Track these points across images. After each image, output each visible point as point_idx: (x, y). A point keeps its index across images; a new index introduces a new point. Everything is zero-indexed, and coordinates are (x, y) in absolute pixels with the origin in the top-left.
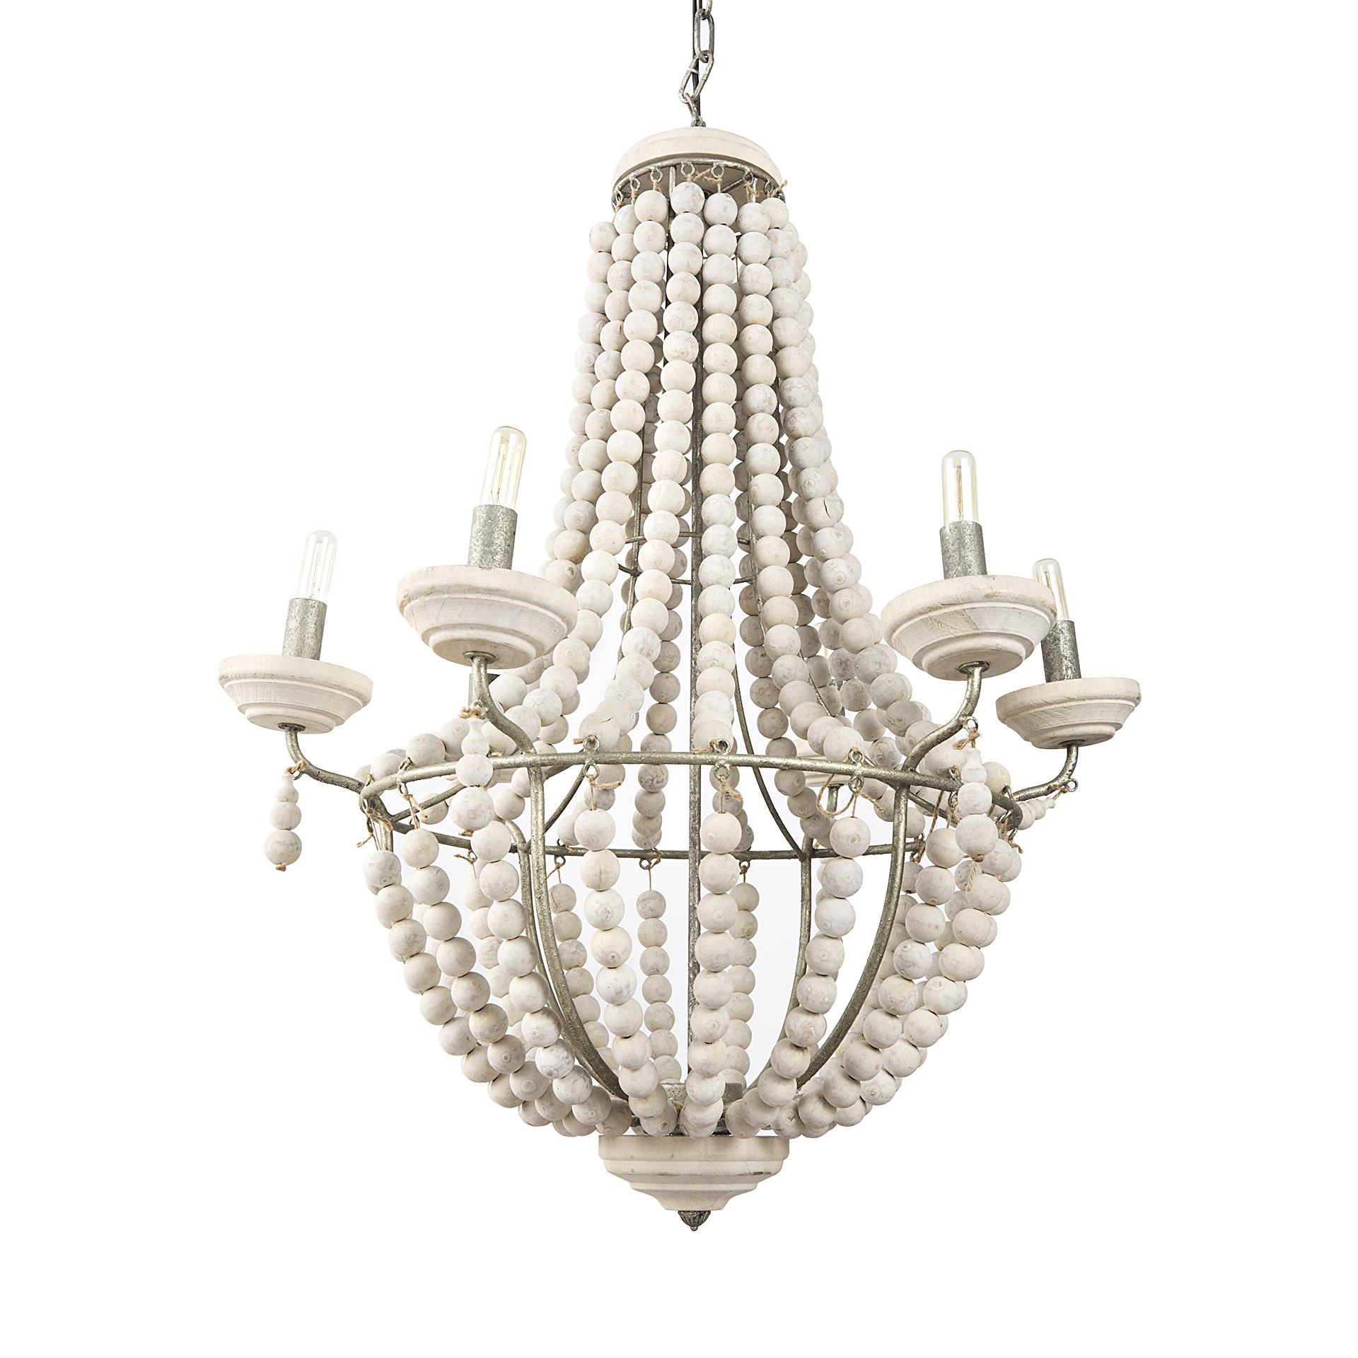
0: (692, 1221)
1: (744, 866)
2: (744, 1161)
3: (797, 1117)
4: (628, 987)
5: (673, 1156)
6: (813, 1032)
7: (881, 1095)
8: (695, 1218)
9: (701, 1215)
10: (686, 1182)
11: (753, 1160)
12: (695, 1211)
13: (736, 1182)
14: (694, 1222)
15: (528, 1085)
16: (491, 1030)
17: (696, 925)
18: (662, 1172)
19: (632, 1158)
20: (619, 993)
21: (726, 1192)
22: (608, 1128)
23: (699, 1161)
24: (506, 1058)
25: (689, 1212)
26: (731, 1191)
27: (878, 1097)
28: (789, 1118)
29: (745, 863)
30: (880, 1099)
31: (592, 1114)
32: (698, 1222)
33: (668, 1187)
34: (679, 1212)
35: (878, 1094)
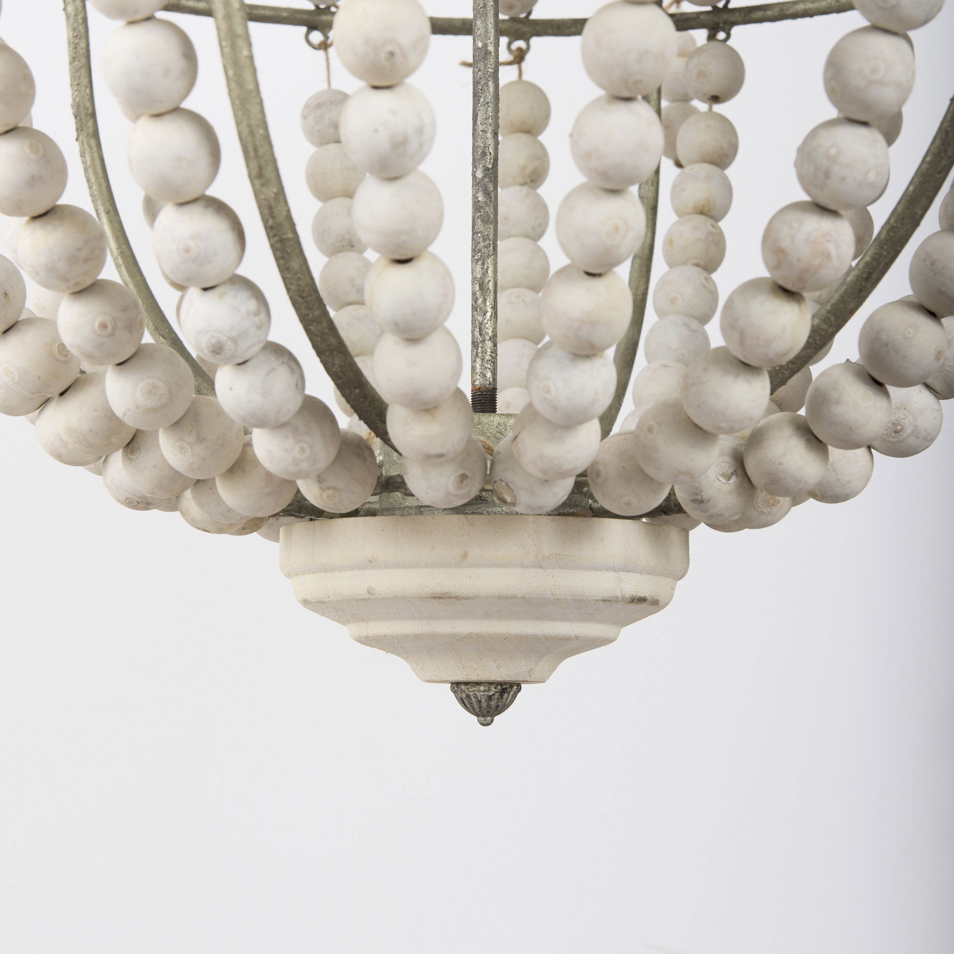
0: (484, 704)
1: (520, 49)
2: (614, 570)
3: (739, 472)
4: (420, 131)
5: (465, 555)
6: (833, 253)
7: (915, 433)
8: (490, 698)
9: (503, 691)
10: (487, 616)
11: (633, 571)
12: (491, 683)
13: (588, 618)
14: (489, 706)
15: (151, 391)
16: (72, 260)
17: (491, 89)
18: (440, 590)
19: (372, 564)
20: (399, 145)
21: (565, 639)
22: (329, 488)
23: (522, 566)
24: (104, 326)
25: (478, 684)
26: (577, 638)
27: (909, 436)
28: (723, 475)
29: (520, 44)
30: (912, 441)
31: (303, 450)
32: (498, 706)
33: (445, 627)
34: (456, 686)
35: (909, 431)
